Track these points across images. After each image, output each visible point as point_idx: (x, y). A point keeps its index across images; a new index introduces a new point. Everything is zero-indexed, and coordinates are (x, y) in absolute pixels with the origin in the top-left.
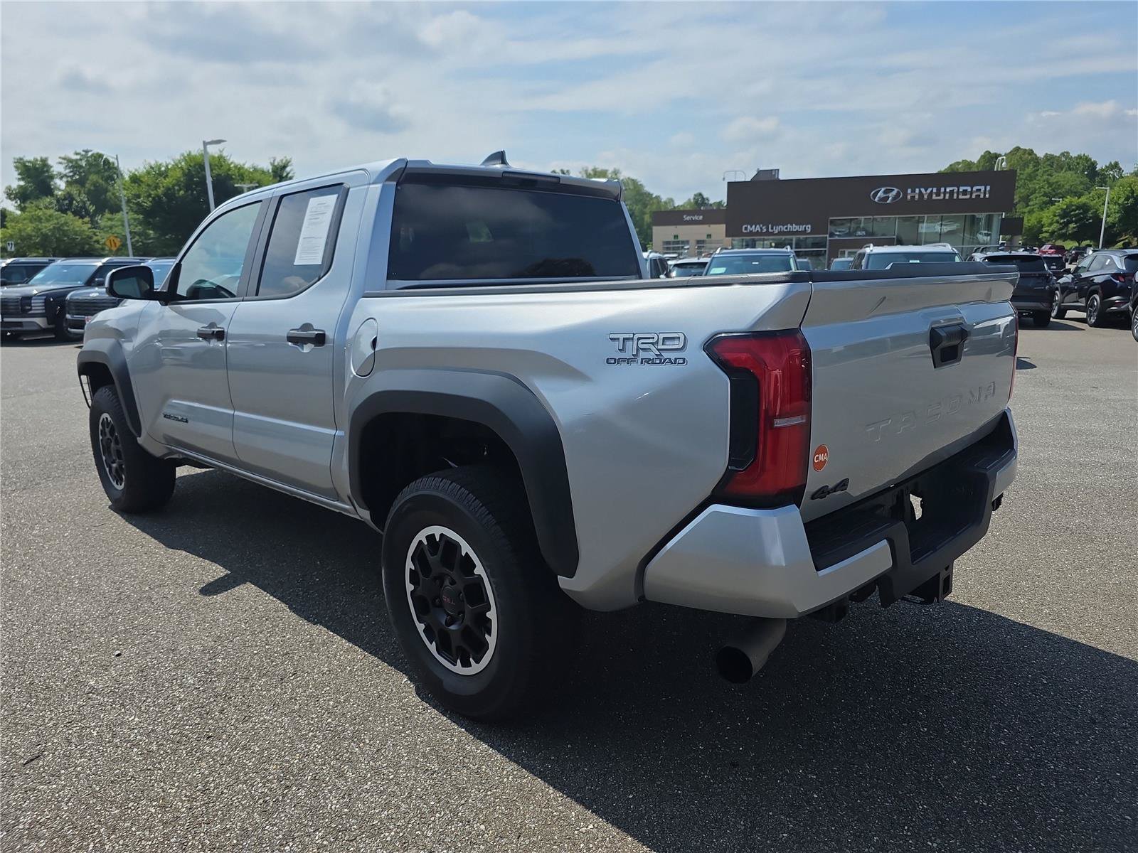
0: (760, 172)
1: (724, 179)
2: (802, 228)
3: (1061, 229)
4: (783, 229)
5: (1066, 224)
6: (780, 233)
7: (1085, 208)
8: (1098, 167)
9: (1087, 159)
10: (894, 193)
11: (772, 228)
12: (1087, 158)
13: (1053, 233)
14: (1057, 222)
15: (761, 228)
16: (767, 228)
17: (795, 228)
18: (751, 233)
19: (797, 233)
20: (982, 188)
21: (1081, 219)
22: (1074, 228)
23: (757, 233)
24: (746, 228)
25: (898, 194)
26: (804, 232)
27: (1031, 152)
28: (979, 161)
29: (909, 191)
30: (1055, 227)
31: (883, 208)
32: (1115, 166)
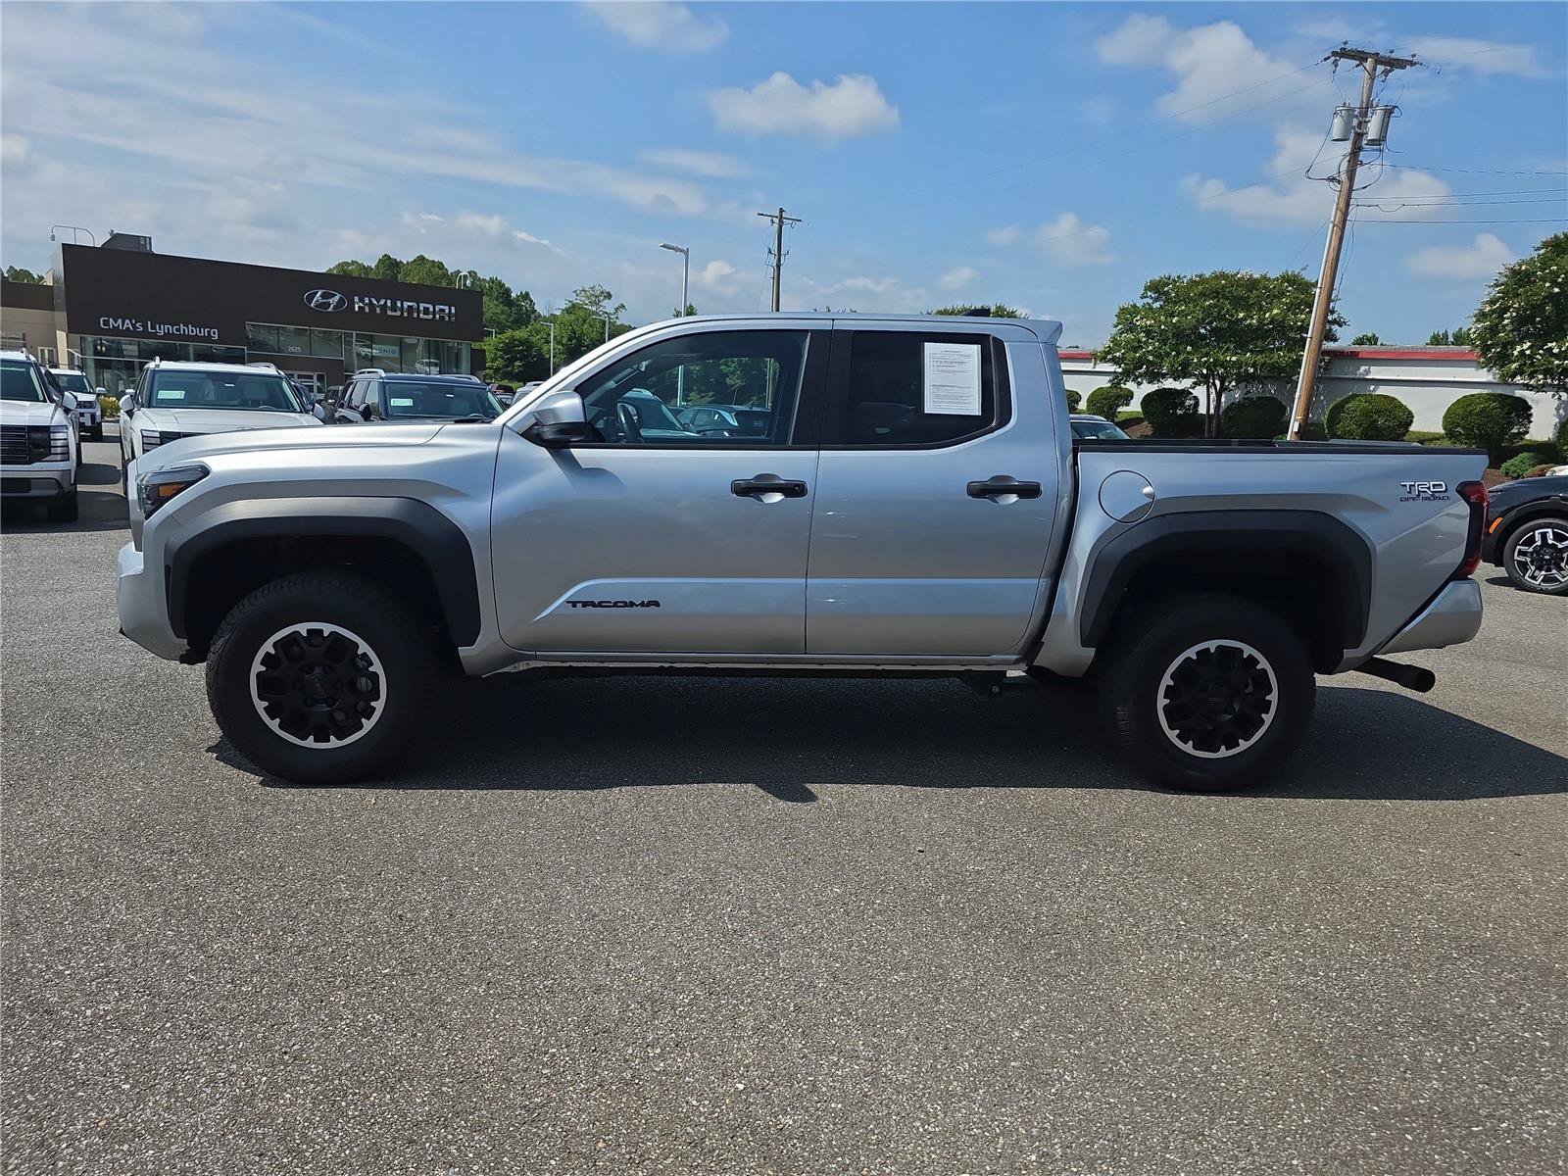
0: (116, 238)
1: (53, 238)
2: (204, 332)
3: (506, 366)
4: (173, 330)
5: (511, 361)
6: (167, 336)
7: (525, 342)
8: (513, 295)
9: (501, 285)
10: (337, 298)
11: (153, 328)
12: (500, 282)
13: (497, 370)
14: (502, 357)
15: (134, 325)
16: (145, 326)
17: (191, 330)
18: (116, 331)
19: (196, 338)
20: (446, 308)
21: (526, 357)
22: (520, 366)
23: (127, 333)
24: (106, 323)
25: (341, 302)
26: (208, 339)
27: (440, 266)
28: (377, 266)
29: (356, 299)
30: (499, 363)
31: (321, 316)
32: (526, 296)
